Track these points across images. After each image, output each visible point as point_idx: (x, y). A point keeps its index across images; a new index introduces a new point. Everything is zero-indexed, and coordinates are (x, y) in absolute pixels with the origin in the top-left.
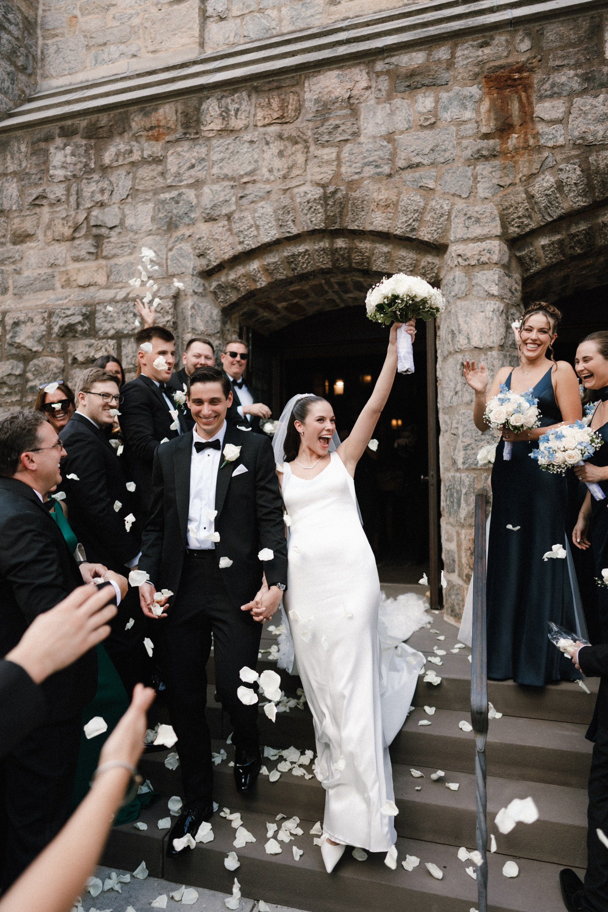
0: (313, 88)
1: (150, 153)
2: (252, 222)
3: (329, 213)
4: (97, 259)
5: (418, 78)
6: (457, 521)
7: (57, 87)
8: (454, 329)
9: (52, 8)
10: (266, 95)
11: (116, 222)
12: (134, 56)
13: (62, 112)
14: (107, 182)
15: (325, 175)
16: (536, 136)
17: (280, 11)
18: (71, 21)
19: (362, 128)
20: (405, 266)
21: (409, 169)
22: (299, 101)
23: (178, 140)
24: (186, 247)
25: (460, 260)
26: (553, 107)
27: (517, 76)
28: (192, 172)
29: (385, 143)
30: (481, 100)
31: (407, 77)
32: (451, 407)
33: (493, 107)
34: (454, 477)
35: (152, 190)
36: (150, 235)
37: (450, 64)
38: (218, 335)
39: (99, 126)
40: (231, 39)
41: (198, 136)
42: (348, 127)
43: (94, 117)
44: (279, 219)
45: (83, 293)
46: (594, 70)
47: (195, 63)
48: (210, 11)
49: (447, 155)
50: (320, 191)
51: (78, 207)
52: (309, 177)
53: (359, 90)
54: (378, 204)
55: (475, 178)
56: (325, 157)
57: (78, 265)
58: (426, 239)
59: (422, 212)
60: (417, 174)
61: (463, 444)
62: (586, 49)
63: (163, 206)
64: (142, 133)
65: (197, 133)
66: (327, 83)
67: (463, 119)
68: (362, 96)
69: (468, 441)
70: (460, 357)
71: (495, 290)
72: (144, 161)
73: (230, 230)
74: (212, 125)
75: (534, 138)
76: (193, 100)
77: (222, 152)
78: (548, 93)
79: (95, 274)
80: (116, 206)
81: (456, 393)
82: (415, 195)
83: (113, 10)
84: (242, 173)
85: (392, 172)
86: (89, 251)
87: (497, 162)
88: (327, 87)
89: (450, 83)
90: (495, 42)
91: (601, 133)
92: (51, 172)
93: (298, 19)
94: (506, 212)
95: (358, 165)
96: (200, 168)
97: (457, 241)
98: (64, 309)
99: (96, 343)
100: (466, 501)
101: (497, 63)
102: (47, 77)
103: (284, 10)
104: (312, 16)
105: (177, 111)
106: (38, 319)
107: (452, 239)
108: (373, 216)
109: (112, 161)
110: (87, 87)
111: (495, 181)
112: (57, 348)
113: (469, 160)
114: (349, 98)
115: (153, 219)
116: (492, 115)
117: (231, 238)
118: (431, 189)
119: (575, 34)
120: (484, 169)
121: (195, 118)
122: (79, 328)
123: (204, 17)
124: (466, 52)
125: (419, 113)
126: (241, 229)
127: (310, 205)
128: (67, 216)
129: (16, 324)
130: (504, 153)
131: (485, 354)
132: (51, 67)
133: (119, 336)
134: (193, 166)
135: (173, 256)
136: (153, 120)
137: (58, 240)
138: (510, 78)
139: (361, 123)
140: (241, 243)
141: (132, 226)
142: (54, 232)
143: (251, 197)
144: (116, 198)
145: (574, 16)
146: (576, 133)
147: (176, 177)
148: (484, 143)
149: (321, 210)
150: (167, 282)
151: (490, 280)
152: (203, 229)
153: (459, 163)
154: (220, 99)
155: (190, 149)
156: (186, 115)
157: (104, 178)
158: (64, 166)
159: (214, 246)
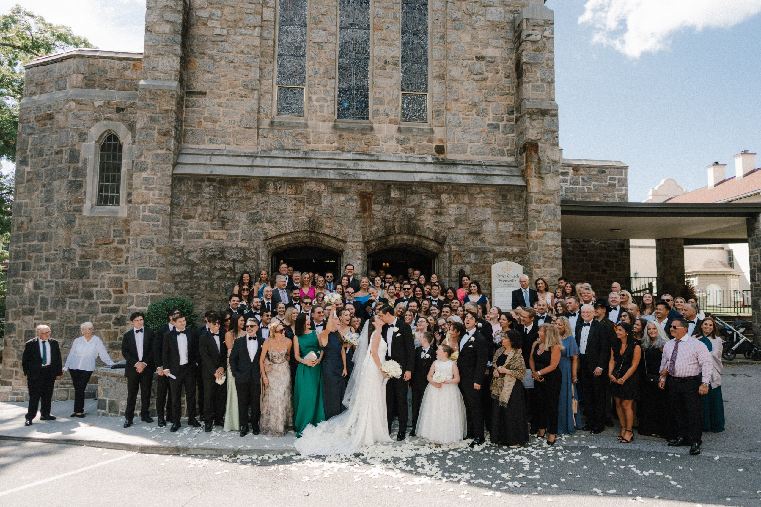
0: (307, 186)
1: (246, 195)
2: (284, 225)
3: (310, 226)
4: (222, 230)
5: (340, 190)
7: (192, 149)
9: (190, 115)
10: (290, 183)
11: (231, 218)
12: (228, 144)
15: (310, 214)
16: (373, 214)
17: (288, 140)
18: (199, 122)
19: (322, 202)
21: (336, 217)
22: (302, 189)
23: (257, 193)
24: (260, 231)
25: (351, 247)
26: (377, 207)
27: (368, 196)
28: (263, 205)
29: (329, 208)
30: (358, 201)
31: (337, 189)
33: (361, 204)
35: (246, 208)
36: (245, 224)
37: (350, 188)
38: (267, 260)
39: (225, 181)
40: (269, 146)
42: (318, 201)
43: (222, 178)
44: (294, 226)
45: (217, 242)
46: (388, 199)
48: (260, 133)
49: (348, 215)
50: (308, 219)
51: (215, 210)
52: (304, 214)
53: (322, 190)
54: (326, 226)
55: (356, 224)
56: (310, 209)
57: (214, 231)
58: (341, 239)
59: (339, 231)
60: (339, 219)
62: (386, 192)
63: (251, 215)
64: (243, 188)
65: (265, 192)
66: (312, 185)
67: (353, 205)
68: (323, 192)
71: (360, 257)
72: (243, 198)
74: (270, 190)
76: (264, 180)
77: (274, 200)
78: (376, 203)
79: (222, 235)
80: (231, 212)
82: (338, 225)
83: (219, 123)
84: (281, 209)
85: (331, 217)
86: (219, 226)
87: (362, 220)
88: (311, 187)
89: (349, 194)
90: (363, 184)
91: (389, 217)
92: (203, 194)
93: (295, 144)
94: (364, 235)
95: (321, 213)
96: (266, 204)
97: (350, 241)
98: (210, 248)
99: (225, 262)
101: (362, 191)
102: (187, 143)
103: (290, 141)
104: (300, 145)
105: (257, 182)
106: (199, 251)
107: (348, 240)
108: (325, 229)
109: (230, 195)
110: (210, 155)
111: (361, 225)
112: (208, 263)
113: (354, 218)
114: (319, 191)
115: (247, 219)
116: (361, 206)
117: (276, 229)
118: (343, 225)
119: (383, 188)
120: (358, 221)
121: (264, 187)
122: (218, 256)
123: (258, 136)
124: (354, 186)
125: (340, 201)
126: (280, 227)
127: (304, 223)
128: (210, 212)
129: (189, 252)
130: (364, 217)
132: (189, 139)
133: (234, 261)
134: (263, 203)
135: (254, 233)
136: (247, 183)
137: (205, 220)
138: (366, 196)
139: (322, 200)
140: (279, 231)
141: (238, 220)
142: (203, 217)
143: (284, 217)
144: (231, 208)
146: (383, 216)
147: (256, 206)
148: (359, 214)
149: (308, 225)
150: (252, 242)
151: (359, 254)
152: (266, 225)
153: (351, 218)
154: (274, 182)
155: (262, 197)
156: (260, 184)
157: (226, 201)
158: (209, 193)
159: (270, 231)
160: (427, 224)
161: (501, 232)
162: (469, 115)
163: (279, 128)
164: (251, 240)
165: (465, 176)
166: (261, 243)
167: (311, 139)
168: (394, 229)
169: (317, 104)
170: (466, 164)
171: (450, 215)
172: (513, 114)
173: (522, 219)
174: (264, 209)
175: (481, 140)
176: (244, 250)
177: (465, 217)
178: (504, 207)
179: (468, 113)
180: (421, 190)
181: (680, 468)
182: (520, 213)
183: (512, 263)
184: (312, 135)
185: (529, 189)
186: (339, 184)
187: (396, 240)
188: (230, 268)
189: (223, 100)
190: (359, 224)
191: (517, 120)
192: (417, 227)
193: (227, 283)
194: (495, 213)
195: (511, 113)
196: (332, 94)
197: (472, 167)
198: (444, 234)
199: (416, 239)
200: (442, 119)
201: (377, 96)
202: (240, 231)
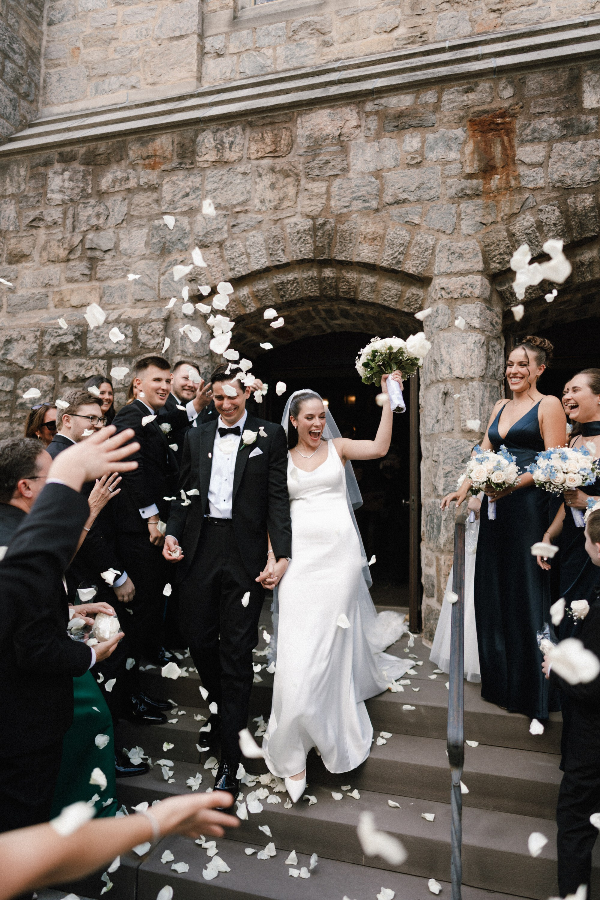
0: (305, 124)
1: (146, 181)
2: (243, 250)
3: (317, 244)
4: (90, 280)
5: (406, 119)
6: (437, 547)
7: (58, 114)
8: (436, 358)
9: (57, 40)
10: (260, 129)
11: (110, 245)
12: (134, 87)
13: (62, 139)
14: (103, 207)
15: (315, 207)
16: (517, 177)
17: (275, 50)
18: (73, 52)
19: (352, 164)
20: (390, 296)
21: (395, 205)
22: (292, 136)
23: (173, 169)
25: (443, 292)
26: (534, 151)
27: (499, 121)
28: (186, 200)
29: (373, 180)
30: (465, 142)
31: (395, 118)
32: (432, 434)
33: (477, 149)
34: (434, 503)
35: (147, 216)
36: (143, 259)
38: (207, 357)
39: (97, 153)
40: (228, 75)
41: (192, 166)
42: (338, 163)
43: (92, 145)
44: (270, 248)
45: (76, 313)
46: (572, 118)
47: (192, 96)
48: (208, 48)
49: (432, 192)
50: (310, 222)
51: (74, 230)
52: (299, 209)
53: (349, 128)
54: (365, 237)
55: (459, 215)
56: (316, 191)
57: (71, 286)
58: (411, 272)
59: (407, 246)
60: (403, 210)
61: (443, 471)
62: (566, 98)
63: (157, 232)
64: (139, 162)
65: (192, 163)
66: (318, 121)
67: (448, 159)
68: (352, 134)
69: (448, 468)
70: (442, 386)
71: (476, 323)
72: (140, 188)
73: (221, 257)
74: (207, 156)
75: (515, 179)
76: (189, 132)
77: (215, 182)
78: (530, 137)
79: (88, 295)
80: (111, 230)
81: (438, 421)
82: (402, 229)
83: (114, 44)
84: (235, 202)
85: (380, 207)
86: (83, 272)
87: (479, 201)
88: (319, 124)
89: (436, 125)
90: (480, 88)
91: (579, 178)
92: (49, 196)
93: (293, 58)
94: (487, 249)
95: (347, 199)
96: (194, 196)
97: (441, 275)
98: (57, 329)
99: (87, 362)
100: (446, 528)
101: (480, 108)
102: (48, 104)
103: (279, 50)
104: (306, 56)
105: (173, 142)
106: (30, 337)
107: (436, 272)
108: (361, 248)
109: (108, 187)
110: (87, 115)
111: (478, 219)
112: (48, 366)
113: (453, 198)
114: (339, 136)
115: (147, 244)
116: (476, 156)
117: (222, 264)
118: (416, 224)
119: (555, 84)
120: (467, 207)
121: (190, 149)
122: (71, 347)
123: (202, 53)
124: (451, 97)
125: (407, 152)
126: (233, 256)
127: (300, 235)
128: (63, 238)
129: (9, 342)
130: (487, 193)
131: (467, 385)
132: (53, 95)
133: (109, 357)
134: (187, 195)
135: (165, 280)
136: (150, 149)
137: (52, 261)
138: (493, 122)
139: (351, 159)
140: (232, 269)
141: (126, 249)
142: (49, 253)
143: (243, 226)
144: (112, 222)
145: (555, 67)
146: (555, 177)
147: (170, 204)
148: (468, 183)
149: (310, 241)
150: (158, 305)
151: (473, 314)
153: (444, 201)
154: (215, 131)
155: (185, 178)
156: (181, 143)
157: (101, 203)
158: (62, 190)
163: (251, 26)
164: (157, 298)
167: (334, 34)
174: (191, 212)
176: (133, 324)
184: (336, 22)
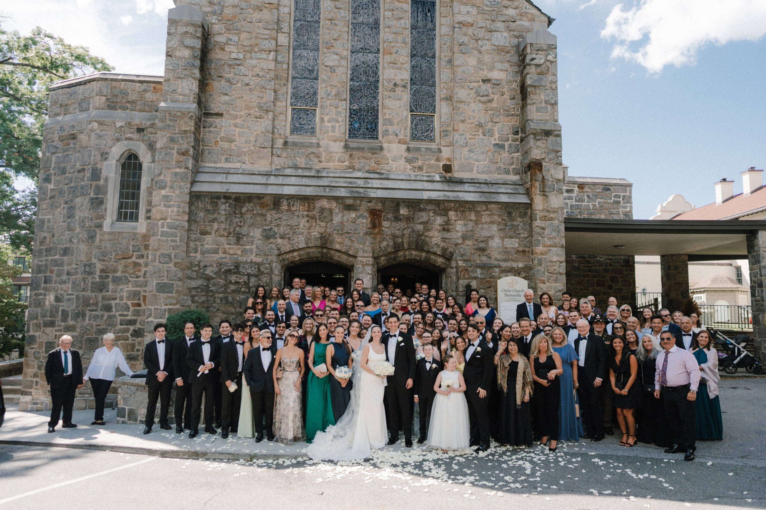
0: (319, 204)
1: (260, 212)
2: (297, 241)
3: (322, 242)
4: (237, 245)
5: (351, 207)
7: (209, 167)
9: (207, 135)
10: (303, 201)
11: (246, 233)
12: (244, 163)
14: (243, 219)
15: (322, 231)
16: (382, 231)
17: (301, 159)
18: (215, 142)
19: (334, 219)
21: (347, 234)
22: (314, 206)
23: (271, 210)
24: (274, 246)
25: (361, 262)
26: (387, 223)
27: (378, 213)
28: (276, 221)
29: (340, 225)
30: (368, 218)
31: (348, 206)
33: (371, 221)
35: (261, 225)
36: (259, 240)
37: (360, 205)
38: (281, 275)
39: (240, 199)
40: (283, 165)
42: (329, 217)
44: (306, 242)
45: (232, 257)
46: (397, 216)
47: (271, 175)
48: (274, 152)
49: (358, 231)
50: (320, 235)
51: (230, 226)
52: (316, 230)
53: (333, 207)
54: (338, 242)
55: (366, 240)
56: (322, 225)
57: (229, 246)
58: (351, 254)
59: (350, 246)
60: (350, 236)
62: (396, 210)
63: (265, 231)
64: (257, 205)
65: (278, 209)
67: (363, 222)
68: (334, 209)
71: (370, 272)
72: (258, 214)
73: (289, 242)
74: (284, 207)
76: (277, 197)
77: (287, 217)
78: (386, 220)
79: (237, 251)
80: (246, 228)
82: (349, 241)
83: (234, 143)
84: (294, 225)
85: (342, 234)
86: (234, 242)
87: (372, 236)
88: (323, 204)
89: (360, 211)
90: (373, 202)
91: (398, 233)
92: (219, 211)
93: (308, 164)
94: (373, 250)
95: (332, 229)
96: (279, 221)
97: (360, 256)
98: (226, 263)
99: (239, 277)
101: (372, 208)
102: (204, 162)
103: (303, 159)
104: (313, 164)
105: (270, 201)
106: (215, 265)
107: (358, 255)
108: (336, 245)
109: (245, 212)
110: (226, 174)
111: (371, 241)
112: (223, 277)
113: (364, 234)
114: (330, 209)
115: (261, 235)
117: (289, 245)
118: (353, 241)
119: (392, 206)
121: (278, 204)
122: (233, 270)
123: (272, 155)
124: (364, 204)
125: (351, 218)
126: (293, 243)
127: (316, 238)
128: (226, 228)
129: (205, 266)
130: (374, 234)
132: (206, 158)
133: (249, 275)
135: (268, 249)
136: (262, 201)
137: (221, 236)
138: (376, 213)
139: (333, 217)
140: (292, 247)
141: (252, 236)
142: (219, 233)
143: (297, 233)
144: (246, 224)
146: (392, 232)
147: (270, 222)
148: (369, 230)
149: (320, 241)
150: (265, 257)
151: (369, 269)
152: (279, 241)
153: (361, 235)
154: (287, 199)
155: (276, 214)
156: (274, 202)
157: (241, 217)
158: (225, 210)
159: (283, 247)
160: (435, 241)
161: (506, 248)
162: (475, 135)
163: (292, 147)
164: (265, 255)
165: (472, 194)
166: (274, 258)
167: (323, 158)
168: (403, 245)
169: (329, 125)
170: (472, 182)
171: (457, 231)
172: (518, 134)
173: (527, 235)
174: (278, 225)
175: (488, 159)
176: (258, 264)
177: (471, 233)
178: (509, 223)
179: (474, 133)
180: (429, 207)
181: (673, 472)
182: (525, 230)
183: (517, 278)
184: (324, 154)
185: (533, 206)
186: (350, 202)
187: (405, 256)
188: (245, 282)
189: (239, 121)
190: (369, 239)
191: (522, 140)
192: (425, 243)
193: (242, 297)
194: (501, 230)
195: (516, 133)
196: (343, 115)
197: (478, 185)
198: (451, 250)
199: (424, 254)
200: (449, 139)
201: (387, 117)
202: (254, 246)
